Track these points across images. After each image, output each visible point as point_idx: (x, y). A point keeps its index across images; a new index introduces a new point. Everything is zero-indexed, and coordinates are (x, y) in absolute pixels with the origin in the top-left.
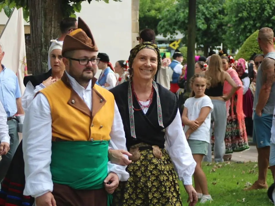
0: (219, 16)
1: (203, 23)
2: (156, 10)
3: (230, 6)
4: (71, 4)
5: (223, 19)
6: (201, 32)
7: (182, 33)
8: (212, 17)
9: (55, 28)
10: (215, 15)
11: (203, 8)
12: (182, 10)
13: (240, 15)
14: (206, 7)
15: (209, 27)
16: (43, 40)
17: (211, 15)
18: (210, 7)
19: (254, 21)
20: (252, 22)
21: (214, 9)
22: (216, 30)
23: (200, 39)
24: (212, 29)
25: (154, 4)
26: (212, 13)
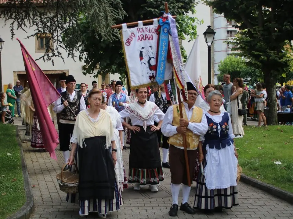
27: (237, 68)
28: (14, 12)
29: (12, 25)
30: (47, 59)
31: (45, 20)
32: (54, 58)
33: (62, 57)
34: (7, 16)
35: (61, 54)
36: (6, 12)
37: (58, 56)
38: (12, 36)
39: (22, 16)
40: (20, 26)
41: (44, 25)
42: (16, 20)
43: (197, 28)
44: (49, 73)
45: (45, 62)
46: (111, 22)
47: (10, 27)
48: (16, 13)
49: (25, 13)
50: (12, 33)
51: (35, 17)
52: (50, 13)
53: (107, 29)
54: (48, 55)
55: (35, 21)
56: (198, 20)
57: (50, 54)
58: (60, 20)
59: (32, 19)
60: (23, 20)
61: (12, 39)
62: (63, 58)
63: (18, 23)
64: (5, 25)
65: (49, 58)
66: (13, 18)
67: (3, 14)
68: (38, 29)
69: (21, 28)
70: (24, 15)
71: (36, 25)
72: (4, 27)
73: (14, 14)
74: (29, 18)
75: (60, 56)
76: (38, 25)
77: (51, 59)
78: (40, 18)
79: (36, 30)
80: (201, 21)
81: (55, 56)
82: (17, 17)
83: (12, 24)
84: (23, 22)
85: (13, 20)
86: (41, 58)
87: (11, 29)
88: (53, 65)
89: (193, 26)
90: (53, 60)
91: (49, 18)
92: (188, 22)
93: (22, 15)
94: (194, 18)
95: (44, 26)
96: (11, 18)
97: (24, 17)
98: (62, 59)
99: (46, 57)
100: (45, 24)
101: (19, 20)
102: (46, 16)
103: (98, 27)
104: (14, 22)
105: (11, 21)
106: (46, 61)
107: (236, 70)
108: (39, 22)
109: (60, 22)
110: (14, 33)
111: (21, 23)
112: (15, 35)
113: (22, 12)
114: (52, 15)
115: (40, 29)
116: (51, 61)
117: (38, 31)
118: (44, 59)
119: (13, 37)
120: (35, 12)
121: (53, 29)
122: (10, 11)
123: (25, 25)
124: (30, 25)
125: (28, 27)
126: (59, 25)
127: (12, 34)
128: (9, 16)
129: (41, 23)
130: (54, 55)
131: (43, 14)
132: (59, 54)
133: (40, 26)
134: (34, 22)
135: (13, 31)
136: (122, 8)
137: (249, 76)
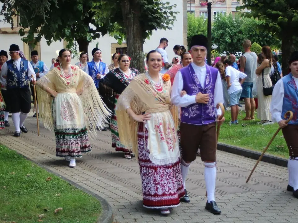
0: (238, 34)
1: (229, 39)
2: (201, 32)
3: (244, 28)
4: (147, 31)
5: (240, 36)
6: (228, 44)
7: (216, 45)
8: (234, 35)
9: (139, 44)
10: (235, 34)
11: (228, 30)
12: (216, 31)
13: (251, 33)
14: (230, 29)
15: (232, 41)
16: (133, 50)
17: (233, 34)
18: (233, 29)
19: (258, 37)
20: (257, 38)
21: (235, 31)
22: (237, 42)
23: (227, 48)
24: (234, 42)
25: (200, 28)
26: (234, 33)
27: (197, 32)
54: (5, 14)
57: (9, 13)
65: (7, 19)
77: (10, 19)
81: (14, 15)
88: (13, 28)
90: (12, 21)
107: (196, 34)
137: (214, 43)
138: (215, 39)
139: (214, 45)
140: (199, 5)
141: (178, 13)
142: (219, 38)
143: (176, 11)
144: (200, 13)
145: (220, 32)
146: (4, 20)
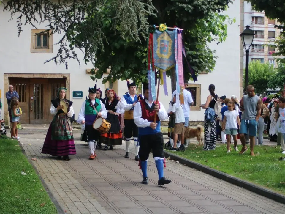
2: (267, 76)
12: (279, 76)
25: (266, 73)
27: (263, 76)
28: (22, 4)
29: (19, 19)
30: (60, 61)
31: (59, 14)
32: (68, 60)
33: (77, 59)
34: (14, 8)
35: (76, 55)
36: (13, 3)
37: (74, 58)
38: (19, 33)
39: (32, 9)
40: (29, 20)
41: (57, 20)
42: (25, 13)
43: (228, 28)
44: (47, 77)
45: (56, 64)
46: (144, 20)
47: (18, 21)
48: (25, 5)
49: (35, 5)
50: (19, 28)
51: (47, 10)
52: (65, 6)
53: (138, 28)
54: (61, 56)
55: (48, 15)
56: (229, 18)
57: (64, 55)
58: (77, 15)
59: (43, 13)
60: (32, 13)
61: (19, 35)
62: (79, 59)
63: (27, 17)
64: (11, 19)
65: (62, 60)
66: (21, 11)
67: (10, 6)
68: (50, 25)
69: (30, 23)
70: (34, 8)
71: (48, 20)
72: (10, 21)
73: (22, 6)
74: (40, 11)
75: (75, 57)
76: (51, 20)
77: (64, 60)
78: (53, 12)
79: (48, 26)
80: (232, 19)
81: (69, 58)
82: (26, 10)
83: (20, 17)
84: (33, 16)
85: (21, 13)
86: (52, 59)
87: (19, 24)
88: (67, 68)
89: (223, 25)
90: (66, 62)
91: (64, 12)
92: (218, 20)
93: (32, 7)
94: (225, 16)
95: (57, 22)
96: (19, 10)
97: (34, 10)
98: (78, 61)
99: (58, 59)
100: (60, 20)
101: (28, 14)
102: (60, 10)
103: (126, 25)
104: (22, 15)
105: (18, 14)
106: (58, 63)
108: (51, 17)
109: (77, 18)
110: (22, 29)
111: (30, 17)
112: (22, 31)
113: (31, 3)
114: (67, 9)
115: (53, 25)
116: (65, 63)
117: (50, 26)
118: (55, 61)
119: (21, 33)
120: (47, 5)
121: (67, 25)
122: (18, 2)
123: (35, 19)
124: (41, 20)
125: (38, 22)
126: (75, 21)
127: (19, 30)
128: (16, 8)
129: (54, 18)
130: (68, 56)
131: (58, 7)
132: (74, 55)
133: (53, 21)
134: (45, 17)
135: (21, 26)
136: (151, 3)
137: (278, 86)
138: (278, 83)
139: (277, 88)
140: (268, 54)
141: (217, 58)
142: (282, 82)
143: (215, 56)
144: (269, 60)
145: (282, 77)
146: (59, 61)
